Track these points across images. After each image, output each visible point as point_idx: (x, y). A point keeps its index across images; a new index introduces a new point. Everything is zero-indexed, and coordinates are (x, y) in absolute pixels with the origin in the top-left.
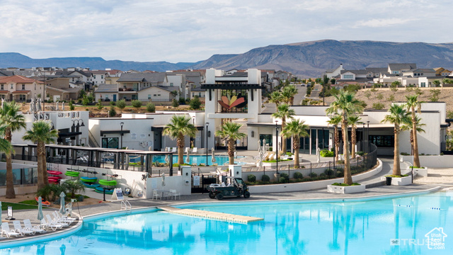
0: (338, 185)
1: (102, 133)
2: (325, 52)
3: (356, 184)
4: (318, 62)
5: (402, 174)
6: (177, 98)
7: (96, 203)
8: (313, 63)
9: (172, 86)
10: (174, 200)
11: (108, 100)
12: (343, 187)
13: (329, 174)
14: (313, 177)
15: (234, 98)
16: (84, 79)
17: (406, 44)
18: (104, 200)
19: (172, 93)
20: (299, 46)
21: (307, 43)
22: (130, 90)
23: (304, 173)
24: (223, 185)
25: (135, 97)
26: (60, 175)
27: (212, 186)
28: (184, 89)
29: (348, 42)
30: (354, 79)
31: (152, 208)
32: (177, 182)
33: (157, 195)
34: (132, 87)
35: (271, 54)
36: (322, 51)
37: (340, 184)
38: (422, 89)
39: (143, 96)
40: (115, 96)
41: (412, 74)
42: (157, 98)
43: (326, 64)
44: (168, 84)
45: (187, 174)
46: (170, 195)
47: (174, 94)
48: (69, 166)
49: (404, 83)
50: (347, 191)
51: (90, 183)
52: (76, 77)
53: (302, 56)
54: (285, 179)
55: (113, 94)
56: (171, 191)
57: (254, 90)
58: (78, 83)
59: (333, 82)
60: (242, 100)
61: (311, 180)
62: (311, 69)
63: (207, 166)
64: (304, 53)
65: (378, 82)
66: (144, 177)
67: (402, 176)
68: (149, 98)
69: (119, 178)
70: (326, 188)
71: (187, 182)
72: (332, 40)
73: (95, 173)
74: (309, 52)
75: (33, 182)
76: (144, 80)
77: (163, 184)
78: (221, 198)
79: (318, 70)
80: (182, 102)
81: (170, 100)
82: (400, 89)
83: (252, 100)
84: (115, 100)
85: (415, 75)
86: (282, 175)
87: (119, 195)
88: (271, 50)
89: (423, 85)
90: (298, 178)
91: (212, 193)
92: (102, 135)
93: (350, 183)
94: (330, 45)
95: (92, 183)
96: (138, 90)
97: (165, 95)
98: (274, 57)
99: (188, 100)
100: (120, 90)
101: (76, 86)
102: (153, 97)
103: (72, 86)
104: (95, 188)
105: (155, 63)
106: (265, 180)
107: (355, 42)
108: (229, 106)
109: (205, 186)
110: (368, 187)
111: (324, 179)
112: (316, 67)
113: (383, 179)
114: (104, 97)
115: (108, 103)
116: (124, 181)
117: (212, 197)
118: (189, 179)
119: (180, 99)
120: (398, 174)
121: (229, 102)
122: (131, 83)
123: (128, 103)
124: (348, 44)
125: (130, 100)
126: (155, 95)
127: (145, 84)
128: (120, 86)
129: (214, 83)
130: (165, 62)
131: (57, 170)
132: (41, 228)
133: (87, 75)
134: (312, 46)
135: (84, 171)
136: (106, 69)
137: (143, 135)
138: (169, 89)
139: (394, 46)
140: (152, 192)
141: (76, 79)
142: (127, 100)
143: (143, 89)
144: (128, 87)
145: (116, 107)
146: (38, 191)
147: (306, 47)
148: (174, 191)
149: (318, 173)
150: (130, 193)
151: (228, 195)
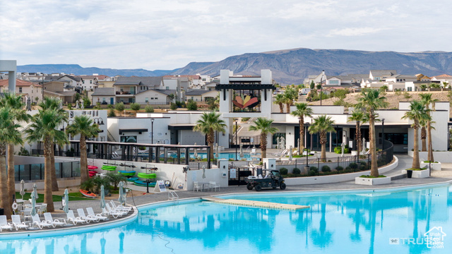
0: (365, 177)
1: (121, 132)
2: (299, 61)
3: (382, 176)
4: (293, 70)
5: (421, 167)
6: (174, 101)
7: (139, 195)
8: (288, 71)
9: (167, 89)
10: (214, 191)
11: (105, 103)
12: (371, 179)
13: (354, 167)
14: (339, 170)
15: (248, 98)
16: (74, 84)
17: (377, 53)
18: (148, 192)
19: (169, 96)
20: (274, 55)
21: (281, 51)
22: (126, 93)
23: (332, 166)
24: (260, 177)
25: (131, 100)
26: (95, 170)
27: (250, 178)
28: (179, 93)
29: (321, 50)
30: (340, 84)
31: (197, 199)
32: (215, 175)
33: (197, 187)
34: (129, 90)
35: (247, 62)
36: (296, 59)
37: (368, 177)
38: (410, 93)
39: (140, 99)
40: (112, 99)
41: (395, 80)
42: (154, 101)
43: (300, 72)
44: (164, 88)
45: (224, 167)
46: (210, 187)
47: (171, 97)
48: (106, 161)
49: (391, 88)
50: (375, 183)
51: (129, 177)
52: (66, 81)
53: (276, 64)
54: (313, 172)
55: (110, 97)
56: (211, 182)
57: (267, 90)
58: (68, 87)
59: (319, 87)
60: (255, 100)
61: (338, 173)
62: (286, 76)
63: (237, 160)
64: (279, 61)
65: (366, 87)
66: (185, 170)
67: (421, 169)
68: (147, 101)
69: (158, 171)
70: (354, 180)
71: (225, 175)
72: (306, 49)
73: (133, 167)
74: (284, 60)
75: (73, 176)
76: (140, 84)
77: (204, 177)
78: (258, 189)
79: (293, 78)
80: (179, 105)
81: (168, 103)
82: (388, 93)
83: (266, 100)
84: (112, 102)
85: (398, 80)
86: (312, 168)
87: (162, 187)
88: (247, 59)
89: (410, 89)
90: (326, 171)
91: (250, 184)
92: (120, 133)
93: (376, 175)
94: (304, 54)
95: (131, 177)
96: (135, 94)
97: (163, 98)
98: (249, 65)
99: (183, 103)
100: (117, 93)
101: (67, 90)
102: (150, 101)
103: (65, 90)
104: (133, 181)
105: (132, 70)
106: (296, 173)
107: (328, 51)
108: (242, 106)
109: (242, 178)
110: (393, 179)
111: (350, 172)
112: (291, 75)
113: (404, 172)
114: (101, 101)
115: (105, 106)
116: (163, 174)
117: (250, 189)
118: (226, 171)
119: (176, 103)
120: (417, 167)
121: (243, 102)
122: (127, 86)
123: (125, 106)
124: (321, 52)
125: (127, 104)
126: (152, 98)
127: (143, 87)
128: (117, 89)
129: (228, 83)
130: (142, 70)
131: (92, 165)
132: (103, 216)
133: (77, 79)
134: (287, 54)
135: (122, 165)
136: (94, 75)
137: (161, 134)
138: (166, 92)
139: (366, 55)
140: (193, 184)
141: (66, 84)
142: (124, 103)
143: (140, 93)
144: (125, 91)
145: (115, 110)
146: (82, 184)
147: (280, 55)
148: (214, 183)
149: (345, 166)
150: (170, 185)
151: (266, 186)
